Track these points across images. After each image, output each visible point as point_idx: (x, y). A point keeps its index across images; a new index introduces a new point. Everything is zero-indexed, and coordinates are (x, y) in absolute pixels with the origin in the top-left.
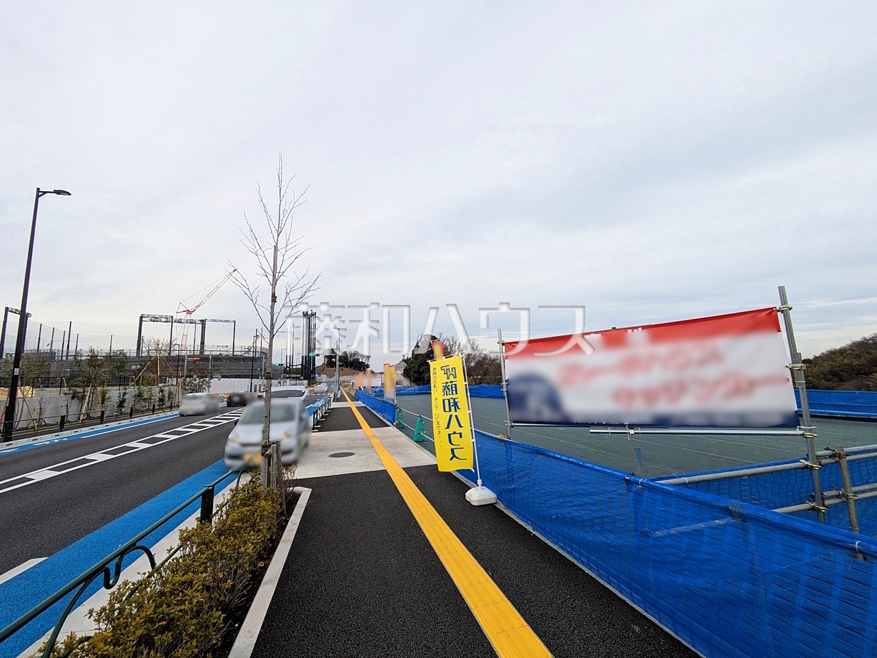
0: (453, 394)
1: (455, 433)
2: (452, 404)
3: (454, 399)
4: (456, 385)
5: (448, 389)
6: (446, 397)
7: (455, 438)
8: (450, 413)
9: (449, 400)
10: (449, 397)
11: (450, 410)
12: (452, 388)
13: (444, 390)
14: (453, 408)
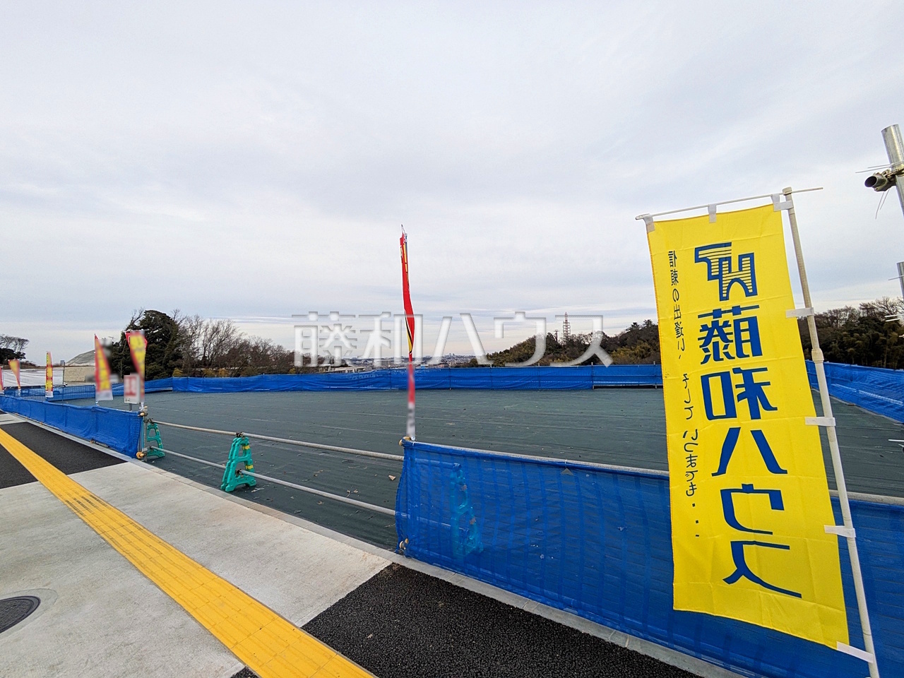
0: (740, 354)
1: (748, 489)
2: (736, 392)
3: (748, 374)
4: (753, 322)
5: (724, 337)
6: (713, 367)
7: (751, 509)
8: (731, 423)
9: (725, 377)
10: (726, 365)
11: (731, 412)
12: (738, 331)
13: (707, 340)
14: (742, 407)
